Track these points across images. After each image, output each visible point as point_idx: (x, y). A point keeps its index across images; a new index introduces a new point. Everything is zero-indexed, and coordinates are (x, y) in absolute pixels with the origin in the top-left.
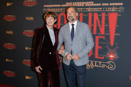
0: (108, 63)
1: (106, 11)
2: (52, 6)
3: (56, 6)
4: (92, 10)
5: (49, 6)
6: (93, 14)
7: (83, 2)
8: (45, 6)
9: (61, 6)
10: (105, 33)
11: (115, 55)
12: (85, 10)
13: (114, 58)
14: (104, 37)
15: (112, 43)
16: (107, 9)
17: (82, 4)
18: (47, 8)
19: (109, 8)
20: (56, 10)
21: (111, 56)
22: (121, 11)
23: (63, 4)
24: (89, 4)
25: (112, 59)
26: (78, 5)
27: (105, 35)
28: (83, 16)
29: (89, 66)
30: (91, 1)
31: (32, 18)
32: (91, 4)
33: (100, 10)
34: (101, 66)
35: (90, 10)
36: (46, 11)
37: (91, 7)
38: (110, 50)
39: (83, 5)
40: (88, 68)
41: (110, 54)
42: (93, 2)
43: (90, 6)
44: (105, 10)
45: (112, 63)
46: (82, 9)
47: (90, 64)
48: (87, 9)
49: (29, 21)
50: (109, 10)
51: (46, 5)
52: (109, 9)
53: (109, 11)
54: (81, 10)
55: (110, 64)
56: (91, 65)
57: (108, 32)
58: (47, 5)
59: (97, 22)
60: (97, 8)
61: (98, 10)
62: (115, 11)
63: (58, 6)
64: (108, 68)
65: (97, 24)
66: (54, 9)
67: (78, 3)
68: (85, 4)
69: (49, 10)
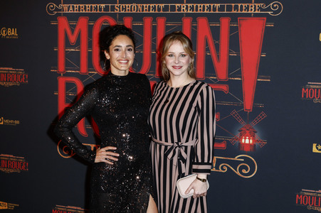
0: (236, 158)
1: (233, 12)
4: (192, 8)
6: (194, 20)
10: (229, 76)
11: (257, 136)
13: (255, 145)
14: (225, 88)
15: (248, 104)
16: (236, 8)
19: (239, 5)
20: (85, 8)
21: (245, 139)
22: (275, 13)
25: (247, 149)
27: (229, 83)
28: (167, 28)
31: (12, 32)
33: (214, 9)
34: (217, 168)
35: (187, 8)
36: (57, 10)
37: (191, 0)
38: (243, 124)
41: (241, 135)
44: (229, 8)
45: (247, 160)
46: (162, 5)
48: (177, 5)
49: (5, 39)
50: (241, 10)
52: (242, 6)
53: (239, 12)
54: (159, 9)
55: (242, 162)
57: (239, 74)
59: (207, 45)
60: (206, 5)
61: (209, 8)
62: (256, 12)
64: (238, 173)
65: (208, 50)
66: (81, 5)
69: (65, 6)
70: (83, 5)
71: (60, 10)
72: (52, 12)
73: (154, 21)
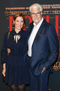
2: (16, 8)
3: (20, 8)
4: (59, 12)
5: (12, 9)
7: (49, 4)
8: (6, 9)
9: (25, 8)
12: (52, 12)
17: (48, 7)
18: (9, 11)
23: (27, 7)
24: (55, 6)
26: (44, 8)
28: (50, 19)
29: (58, 68)
30: (58, 4)
32: (58, 6)
35: (57, 12)
36: (9, 14)
37: (58, 9)
39: (49, 8)
40: (57, 69)
46: (48, 11)
51: (7, 7)
54: (47, 13)
56: (59, 66)
58: (9, 7)
63: (22, 8)
66: (18, 12)
67: (44, 6)
68: (51, 7)
69: (12, 12)
70: (19, 12)
71: (10, 14)
72: (7, 15)
73: (45, 17)
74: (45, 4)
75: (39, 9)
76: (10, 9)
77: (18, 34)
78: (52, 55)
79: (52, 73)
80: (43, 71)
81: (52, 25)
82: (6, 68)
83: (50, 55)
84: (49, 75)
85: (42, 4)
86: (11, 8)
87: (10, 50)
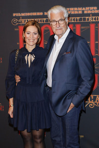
2: (28, 14)
3: (35, 14)
4: (95, 19)
5: (23, 15)
6: (97, 25)
7: (80, 7)
8: (14, 15)
9: (44, 13)
17: (78, 11)
18: (18, 18)
23: (46, 12)
24: (89, 10)
26: (73, 13)
29: (94, 104)
30: (94, 6)
32: (94, 10)
35: (92, 19)
36: (18, 22)
37: (94, 15)
39: (80, 12)
40: (92, 106)
42: (96, 8)
43: (92, 14)
46: (78, 18)
47: (94, 101)
48: (86, 18)
54: (77, 20)
56: (96, 102)
58: (18, 13)
63: (38, 14)
66: (32, 20)
67: (72, 9)
68: (83, 11)
69: (23, 20)
71: (20, 22)
72: (15, 24)
73: (74, 26)
74: (74, 7)
75: (62, 14)
76: (19, 15)
77: (31, 53)
78: (84, 85)
79: (85, 112)
80: (69, 109)
81: (83, 38)
82: (14, 105)
83: (80, 85)
84: (80, 115)
85: (69, 7)
86: (21, 13)
87: (20, 78)
